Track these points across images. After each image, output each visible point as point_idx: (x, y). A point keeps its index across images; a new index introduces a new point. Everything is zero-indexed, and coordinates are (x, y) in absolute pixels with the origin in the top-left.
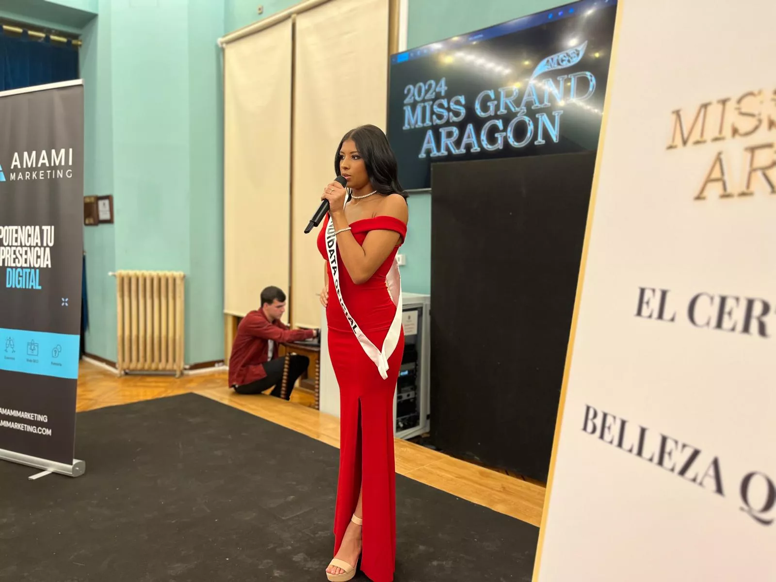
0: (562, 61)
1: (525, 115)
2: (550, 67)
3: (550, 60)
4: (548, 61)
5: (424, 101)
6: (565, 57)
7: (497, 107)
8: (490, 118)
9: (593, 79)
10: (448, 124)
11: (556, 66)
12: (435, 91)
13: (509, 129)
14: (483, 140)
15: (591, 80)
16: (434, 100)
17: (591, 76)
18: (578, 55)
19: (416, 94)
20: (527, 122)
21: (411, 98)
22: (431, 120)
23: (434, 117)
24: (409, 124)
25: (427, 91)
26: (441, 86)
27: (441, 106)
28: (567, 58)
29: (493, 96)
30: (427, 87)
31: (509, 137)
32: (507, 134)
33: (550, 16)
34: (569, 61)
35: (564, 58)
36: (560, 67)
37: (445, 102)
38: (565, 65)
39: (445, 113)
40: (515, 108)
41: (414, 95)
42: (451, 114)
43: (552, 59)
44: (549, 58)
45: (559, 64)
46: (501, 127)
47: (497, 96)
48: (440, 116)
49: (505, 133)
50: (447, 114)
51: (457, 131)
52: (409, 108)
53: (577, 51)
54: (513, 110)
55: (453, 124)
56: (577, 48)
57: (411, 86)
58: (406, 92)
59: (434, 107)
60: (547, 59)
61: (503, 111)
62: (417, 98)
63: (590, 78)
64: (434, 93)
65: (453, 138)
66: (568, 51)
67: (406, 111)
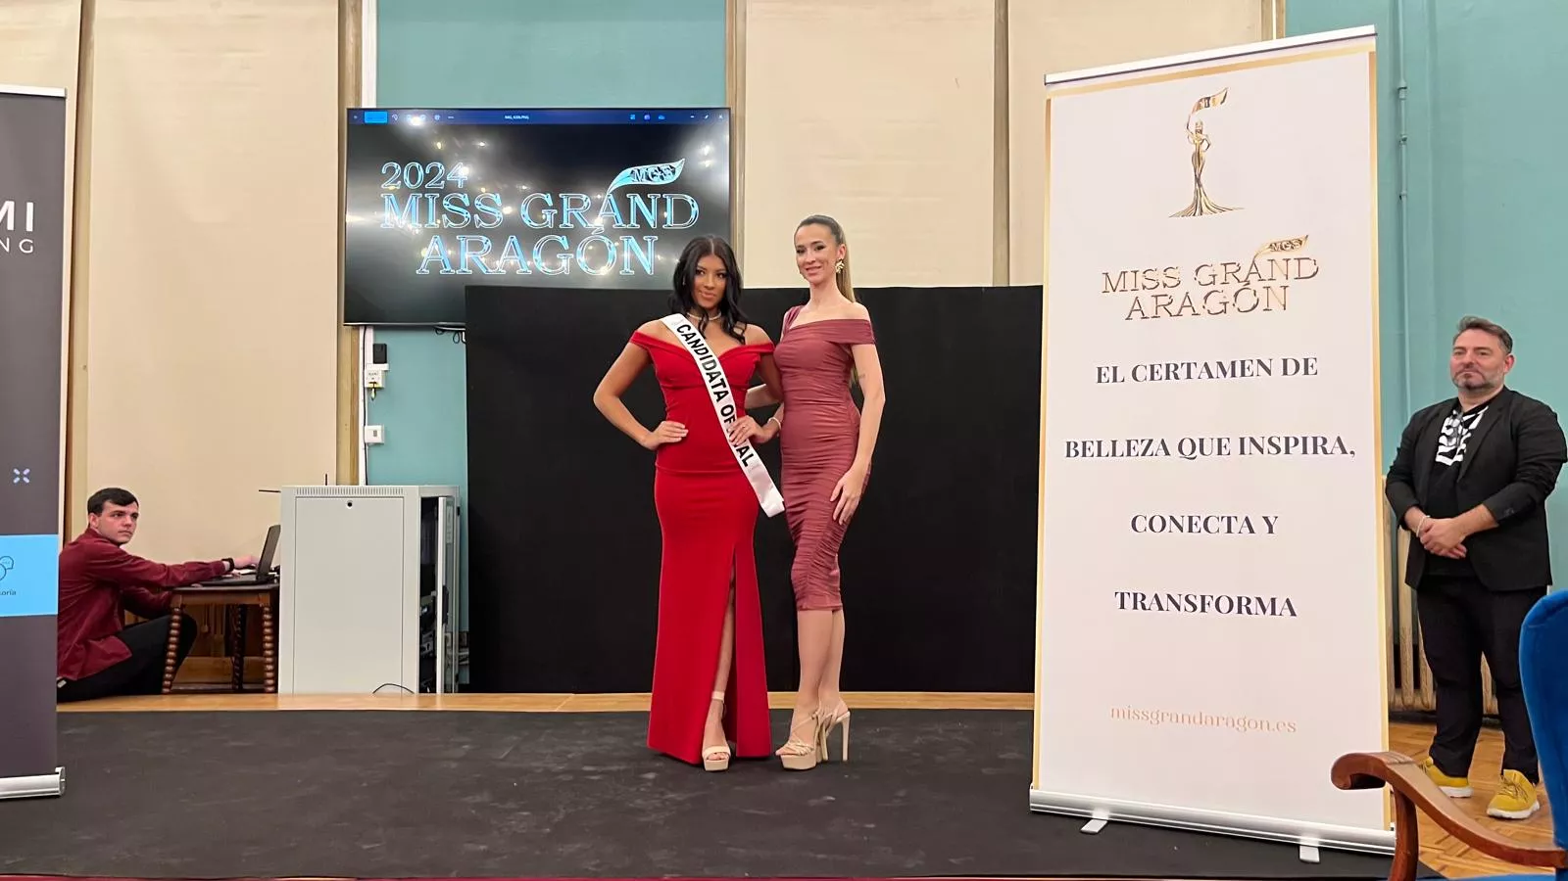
0: (653, 176)
1: (602, 234)
2: (635, 179)
3: (636, 171)
4: (632, 172)
5: (422, 190)
6: (656, 171)
7: (559, 218)
8: (546, 231)
9: (695, 204)
10: (471, 229)
11: (644, 180)
12: (444, 179)
13: (579, 250)
14: (536, 260)
15: (693, 206)
16: (443, 193)
17: (692, 201)
18: (674, 172)
19: (406, 177)
20: (608, 244)
21: (396, 182)
22: (439, 220)
23: (445, 216)
24: (392, 220)
25: (428, 178)
26: (456, 174)
27: (457, 202)
28: (659, 174)
29: (550, 203)
30: (428, 172)
31: (580, 261)
32: (575, 257)
33: (633, 117)
34: (662, 178)
35: (655, 173)
36: (649, 183)
37: (464, 198)
38: (656, 181)
39: (466, 215)
40: (587, 224)
41: (401, 178)
42: (476, 217)
43: (639, 171)
44: (635, 169)
45: (648, 179)
46: (566, 246)
47: (558, 203)
48: (457, 218)
49: (572, 255)
50: (469, 215)
51: (489, 243)
52: (392, 197)
53: (672, 167)
54: (584, 225)
55: (482, 231)
56: (672, 164)
57: (396, 165)
58: (384, 171)
59: (444, 202)
60: (629, 170)
61: (569, 224)
62: (408, 183)
63: (691, 203)
64: (443, 182)
65: (481, 252)
66: (659, 165)
67: (387, 200)
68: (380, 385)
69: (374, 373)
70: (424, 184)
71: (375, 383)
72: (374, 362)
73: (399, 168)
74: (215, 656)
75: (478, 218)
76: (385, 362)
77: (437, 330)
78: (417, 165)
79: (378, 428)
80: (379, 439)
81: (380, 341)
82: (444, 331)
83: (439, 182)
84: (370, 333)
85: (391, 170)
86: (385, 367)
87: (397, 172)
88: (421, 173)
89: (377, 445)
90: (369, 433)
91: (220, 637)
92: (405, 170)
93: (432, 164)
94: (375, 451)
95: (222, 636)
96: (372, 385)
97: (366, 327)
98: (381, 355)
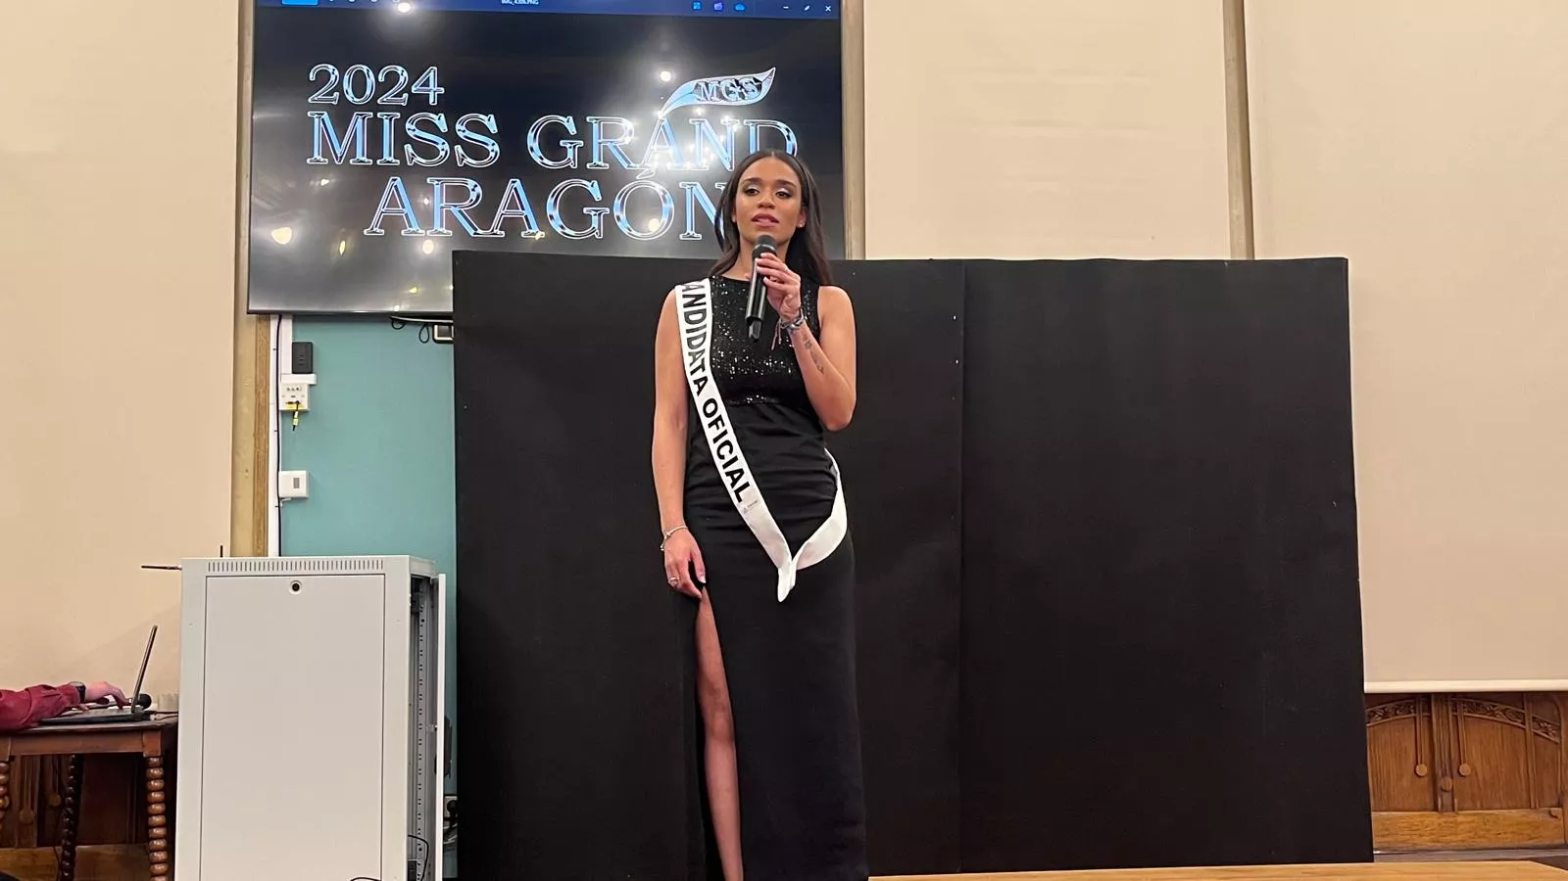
0: (729, 92)
1: (652, 179)
2: (703, 98)
3: (703, 85)
4: (697, 86)
5: (373, 106)
6: (733, 86)
7: (585, 154)
8: (567, 173)
9: (792, 134)
10: (450, 168)
11: (715, 98)
12: (408, 89)
13: (617, 202)
14: (552, 217)
15: (788, 137)
16: (406, 112)
17: (787, 130)
18: (759, 88)
19: (347, 86)
20: (661, 194)
21: (331, 93)
22: (399, 153)
23: (408, 148)
24: (326, 153)
25: (382, 89)
26: (426, 84)
28: (737, 89)
29: (572, 130)
30: (381, 78)
31: (618, 218)
32: (612, 213)
33: (697, 6)
34: (742, 95)
35: (731, 89)
36: (723, 101)
37: (441, 122)
38: (734, 100)
39: (443, 147)
40: (628, 163)
41: (339, 87)
42: (458, 149)
43: (707, 84)
44: (701, 82)
45: (722, 97)
46: (597, 196)
47: (584, 132)
48: (427, 150)
49: (608, 209)
50: (447, 147)
51: (479, 190)
52: (326, 116)
53: (756, 80)
54: (625, 165)
55: (467, 172)
56: (757, 76)
57: (331, 68)
58: (312, 77)
59: (408, 125)
60: (695, 82)
61: (601, 163)
62: (350, 97)
63: (785, 133)
64: (406, 95)
65: (467, 203)
66: (738, 77)
67: (316, 120)
68: (304, 406)
69: (294, 388)
70: (376, 98)
71: (298, 403)
72: (294, 373)
73: (336, 72)
74: (21, 846)
75: (461, 151)
76: (311, 373)
77: (394, 321)
78: (365, 68)
79: (302, 474)
80: (302, 491)
81: (304, 338)
82: (404, 323)
83: (399, 95)
84: (287, 326)
85: (324, 77)
86: (310, 379)
87: (333, 78)
88: (371, 80)
89: (296, 500)
90: (289, 482)
91: (29, 814)
92: (346, 77)
93: (387, 69)
94: (291, 511)
95: (33, 814)
96: (294, 407)
97: (281, 315)
98: (303, 360)
